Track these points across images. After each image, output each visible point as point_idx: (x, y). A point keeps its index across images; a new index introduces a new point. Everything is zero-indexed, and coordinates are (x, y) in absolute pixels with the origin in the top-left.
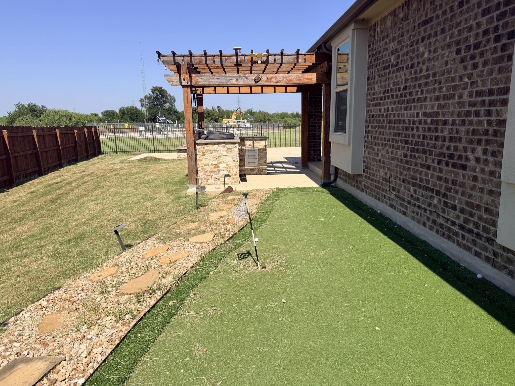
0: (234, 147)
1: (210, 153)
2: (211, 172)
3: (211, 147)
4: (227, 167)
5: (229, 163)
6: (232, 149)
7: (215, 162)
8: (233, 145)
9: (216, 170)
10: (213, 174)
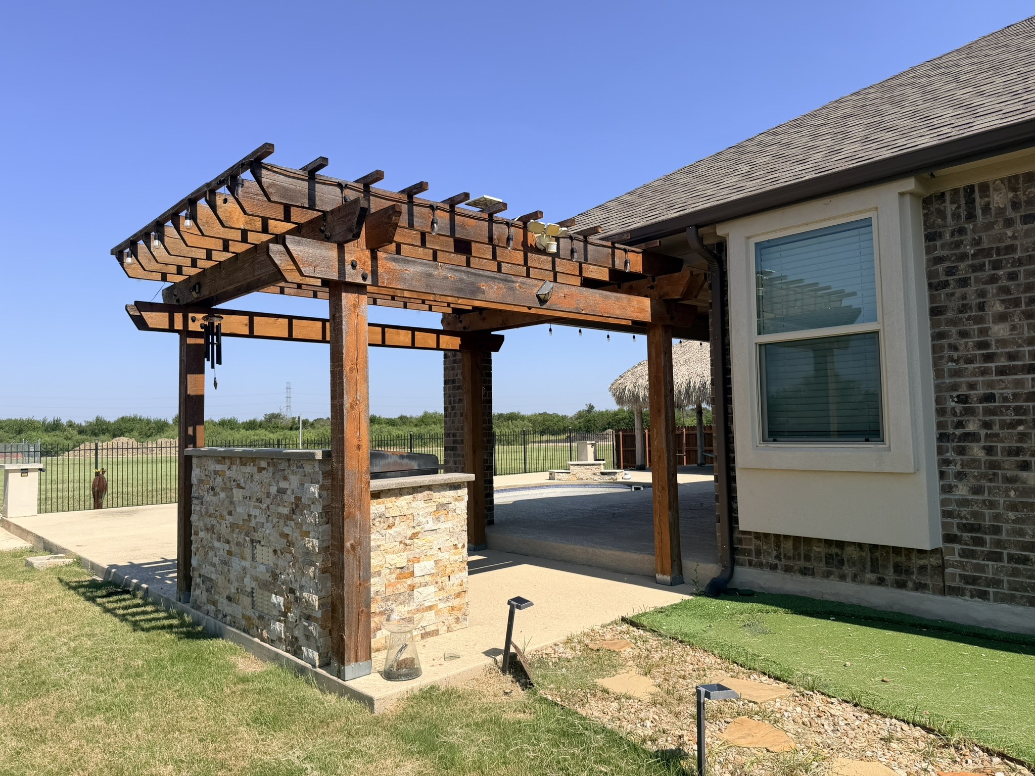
0: (456, 500)
1: (386, 525)
2: (386, 599)
3: (390, 505)
4: (433, 571)
5: (440, 555)
6: (451, 506)
7: (401, 560)
8: (452, 493)
9: (402, 587)
10: (393, 606)
